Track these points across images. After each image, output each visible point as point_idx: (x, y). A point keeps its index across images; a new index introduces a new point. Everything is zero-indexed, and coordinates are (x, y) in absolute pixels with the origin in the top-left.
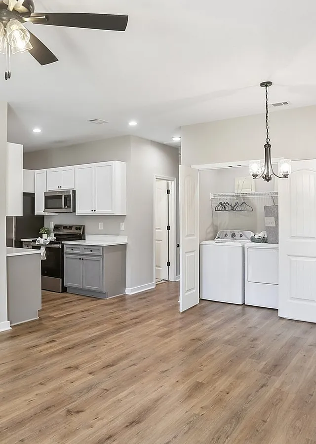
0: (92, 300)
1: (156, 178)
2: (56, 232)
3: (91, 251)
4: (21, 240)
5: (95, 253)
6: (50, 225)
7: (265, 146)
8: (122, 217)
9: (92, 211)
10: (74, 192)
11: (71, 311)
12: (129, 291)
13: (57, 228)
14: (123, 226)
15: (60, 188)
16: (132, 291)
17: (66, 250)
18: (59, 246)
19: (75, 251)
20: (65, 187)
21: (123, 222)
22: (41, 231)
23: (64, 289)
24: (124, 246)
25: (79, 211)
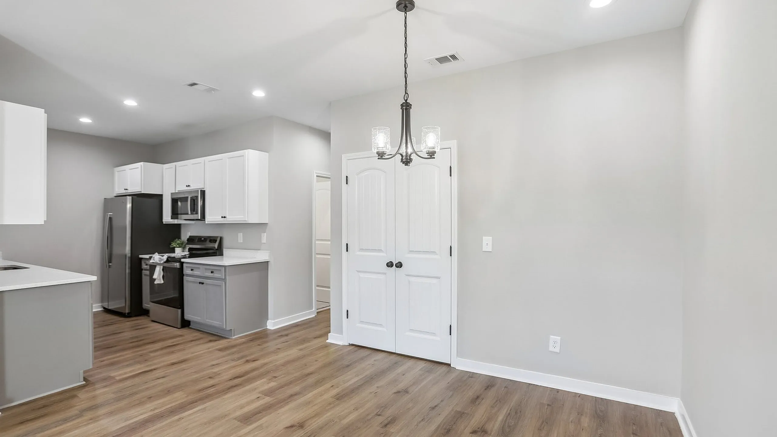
0: (211, 341)
1: (317, 176)
2: (191, 246)
3: (212, 272)
4: (141, 256)
5: (216, 275)
6: (185, 235)
7: (402, 105)
8: (262, 226)
9: (222, 217)
10: (203, 193)
11: (155, 364)
12: (272, 325)
13: (191, 240)
14: (264, 238)
15: (188, 188)
16: (275, 324)
17: (187, 271)
18: (177, 265)
19: (196, 273)
20: (193, 187)
21: (265, 233)
22: (173, 244)
23: (185, 324)
24: (266, 264)
25: (209, 218)
